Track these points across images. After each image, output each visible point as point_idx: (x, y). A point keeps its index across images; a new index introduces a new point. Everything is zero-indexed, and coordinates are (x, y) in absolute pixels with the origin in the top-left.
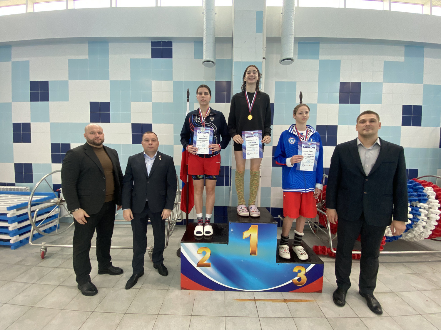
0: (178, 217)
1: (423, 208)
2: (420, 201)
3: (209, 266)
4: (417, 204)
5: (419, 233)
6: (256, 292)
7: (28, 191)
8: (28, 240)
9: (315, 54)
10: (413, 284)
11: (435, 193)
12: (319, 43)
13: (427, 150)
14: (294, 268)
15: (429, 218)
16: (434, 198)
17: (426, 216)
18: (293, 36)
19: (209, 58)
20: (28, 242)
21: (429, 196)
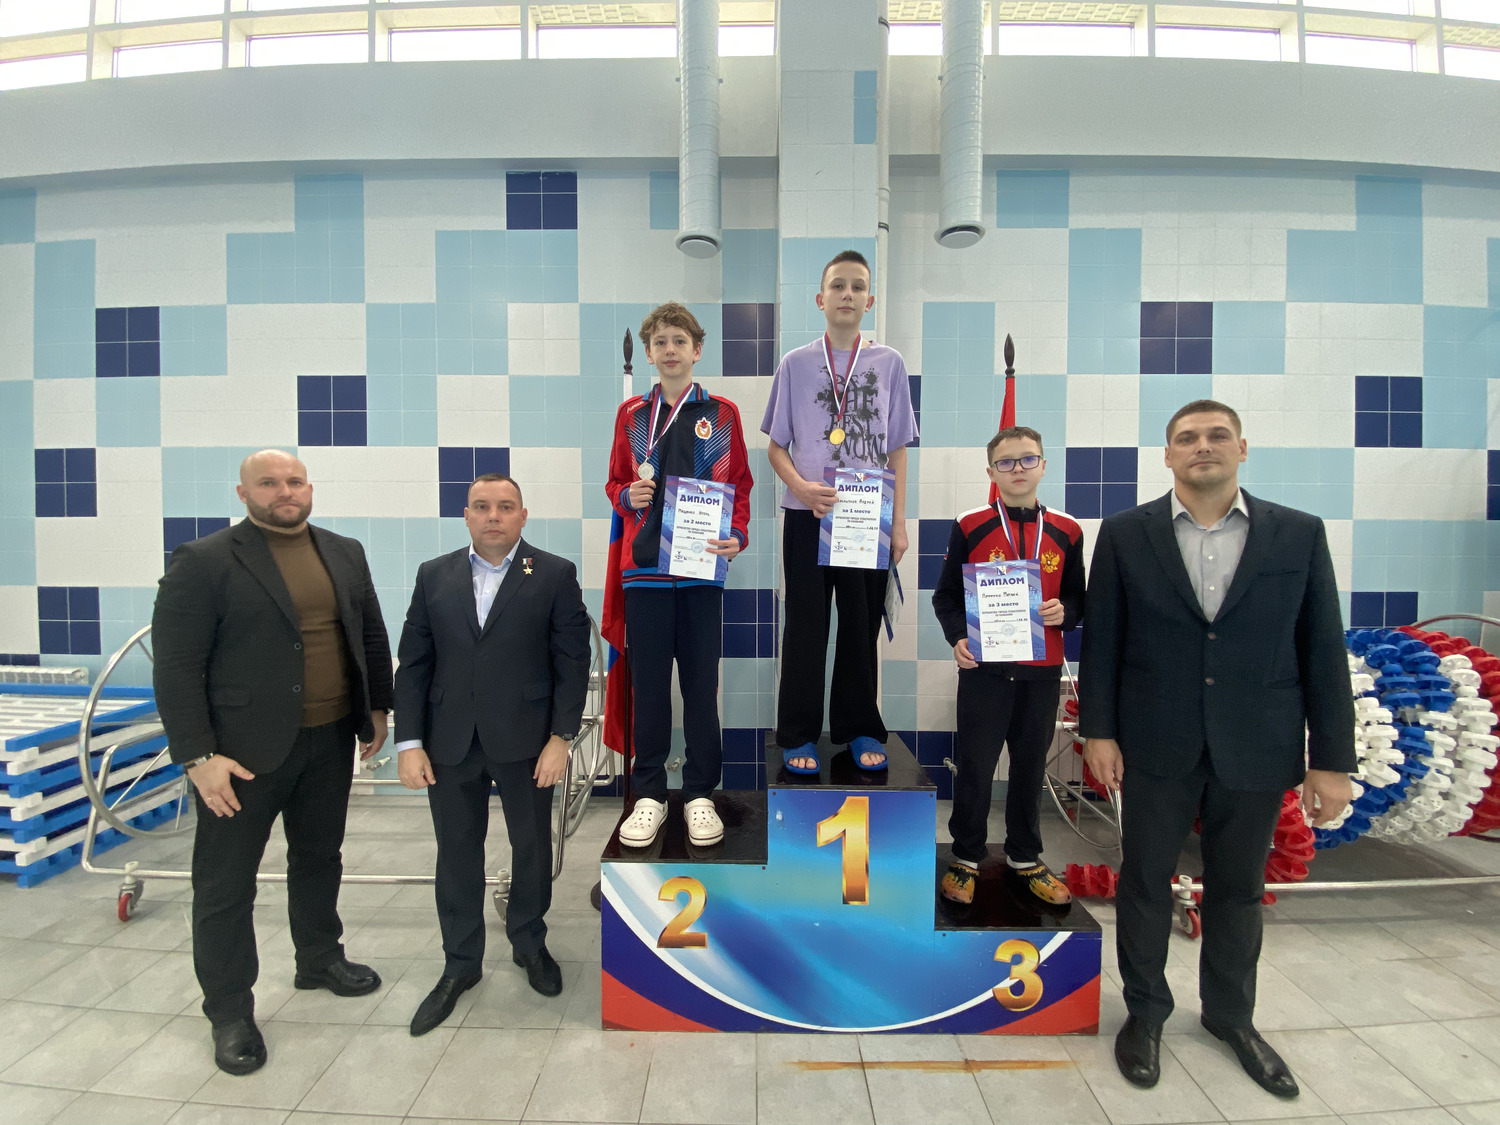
0: (598, 769)
1: (1438, 729)
2: (1428, 704)
3: (701, 943)
4: (1419, 713)
5: (1428, 817)
6: (866, 1036)
7: (84, 683)
8: (77, 855)
9: (1055, 209)
10: (1414, 997)
11: (1476, 675)
12: (1066, 174)
13: (1447, 524)
14: (1000, 947)
15: (1460, 761)
16: (1477, 693)
17: (1448, 754)
18: (980, 152)
19: (697, 228)
20: (79, 862)
21: (1458, 685)
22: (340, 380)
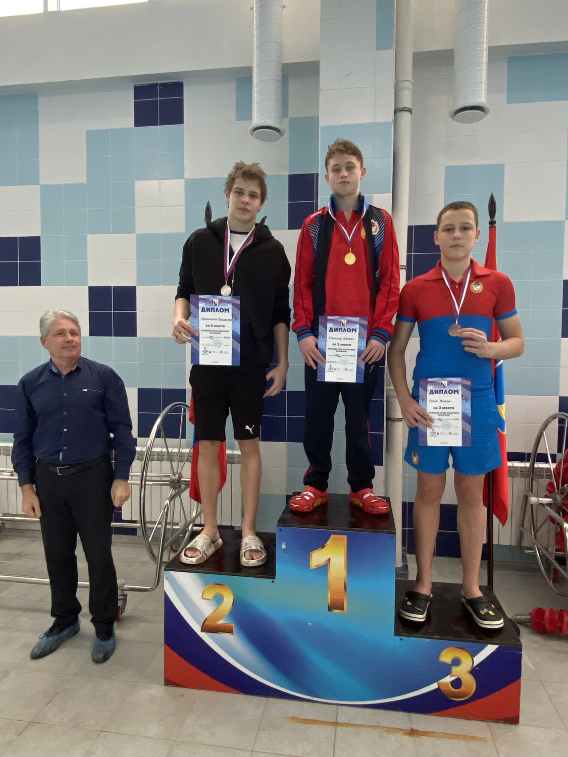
3: (230, 631)
6: (343, 706)
14: (443, 652)
19: (265, 121)
22: (23, 239)
